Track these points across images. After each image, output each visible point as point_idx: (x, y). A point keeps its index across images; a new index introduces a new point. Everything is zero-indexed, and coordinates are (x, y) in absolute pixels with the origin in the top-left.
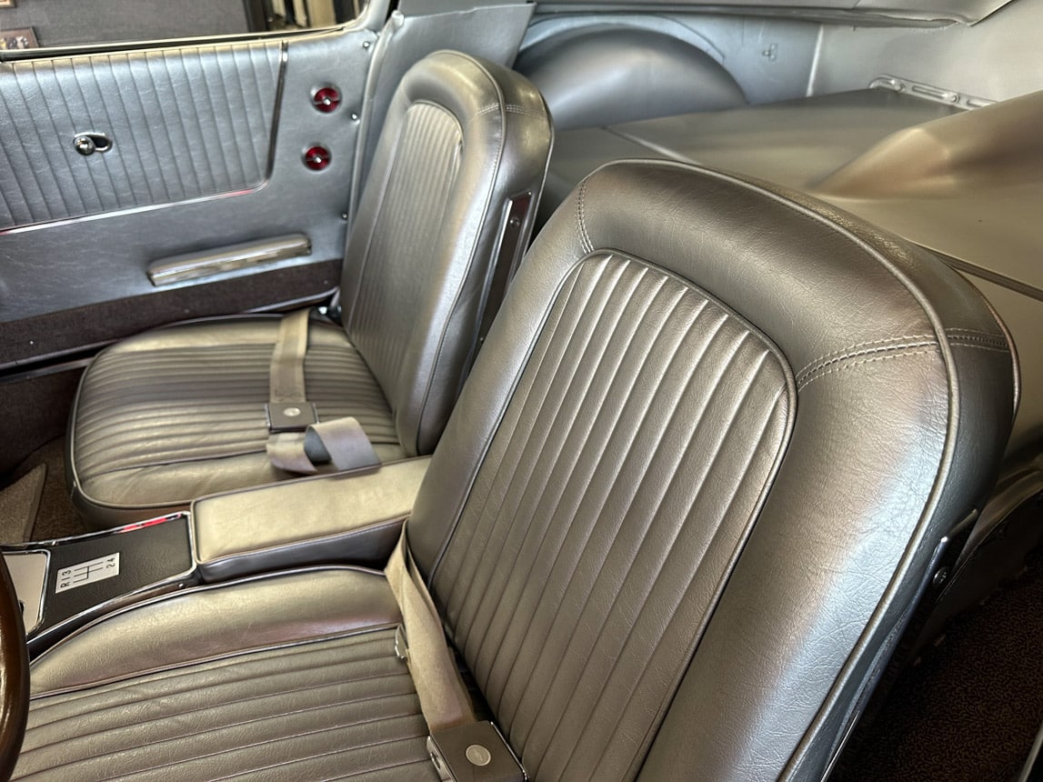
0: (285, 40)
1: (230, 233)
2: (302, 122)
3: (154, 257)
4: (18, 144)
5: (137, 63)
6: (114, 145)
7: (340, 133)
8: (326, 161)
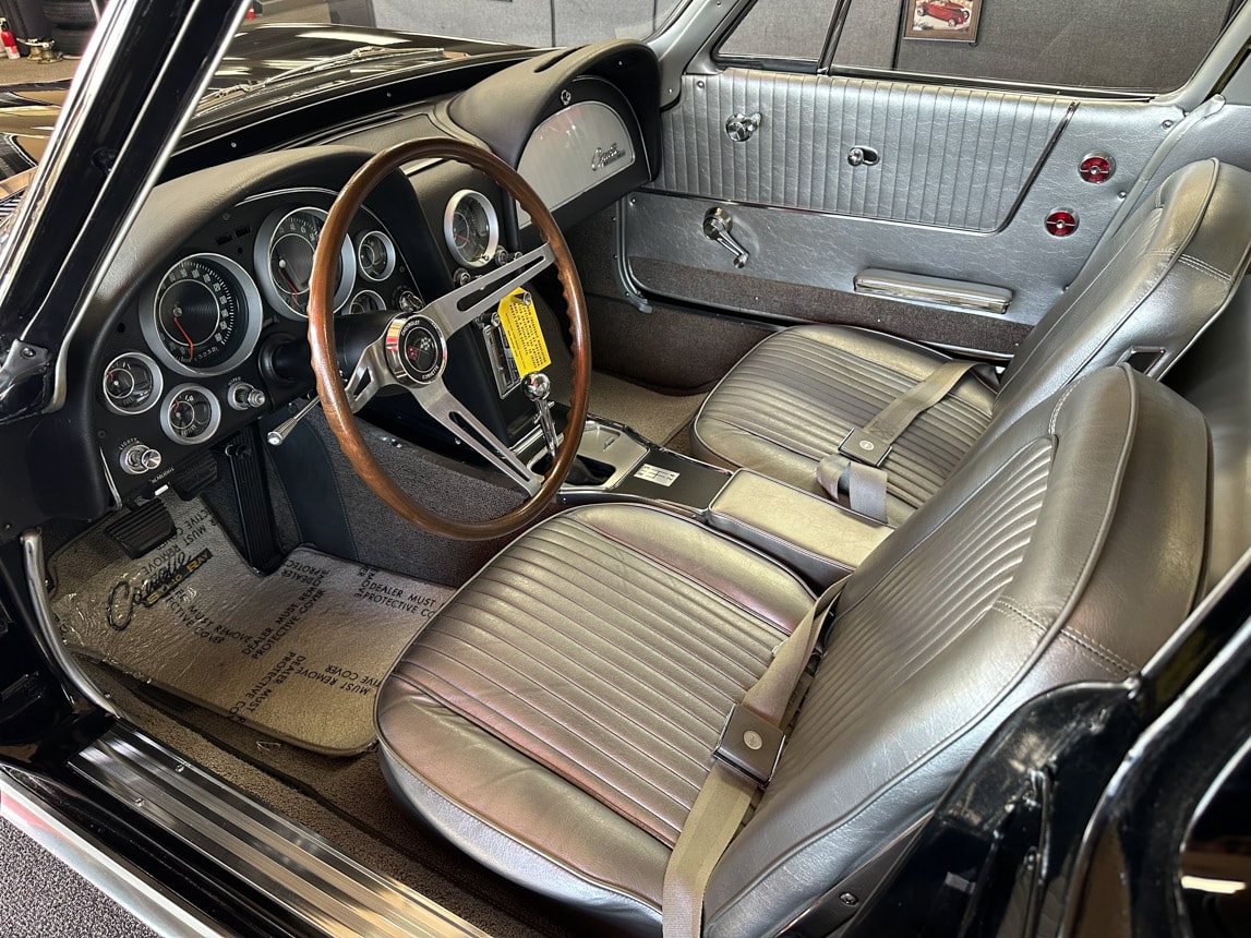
0: (1077, 100)
1: (946, 267)
2: (1063, 185)
3: (874, 266)
4: (811, 143)
5: (927, 96)
6: (881, 162)
7: (1096, 205)
8: (1068, 230)
